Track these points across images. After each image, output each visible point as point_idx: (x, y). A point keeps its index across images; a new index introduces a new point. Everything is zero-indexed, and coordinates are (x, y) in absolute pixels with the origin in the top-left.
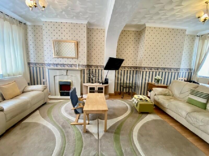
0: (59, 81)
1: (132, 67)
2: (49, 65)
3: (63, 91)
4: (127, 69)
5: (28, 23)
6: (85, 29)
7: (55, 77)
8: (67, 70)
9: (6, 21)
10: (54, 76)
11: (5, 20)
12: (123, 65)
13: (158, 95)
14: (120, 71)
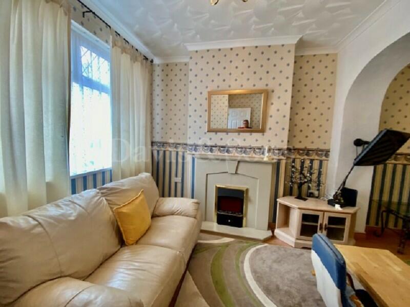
0: (218, 186)
2: (195, 147)
5: (157, 61)
6: (291, 58)
7: (208, 175)
8: (239, 162)
9: (124, 54)
11: (124, 50)
12: (402, 150)
14: (390, 167)
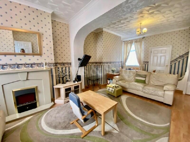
0: (14, 90)
1: (94, 62)
3: (22, 104)
4: (91, 65)
6: (49, 20)
8: (28, 73)
10: (2, 86)
12: (90, 61)
13: (119, 81)
14: (88, 67)
